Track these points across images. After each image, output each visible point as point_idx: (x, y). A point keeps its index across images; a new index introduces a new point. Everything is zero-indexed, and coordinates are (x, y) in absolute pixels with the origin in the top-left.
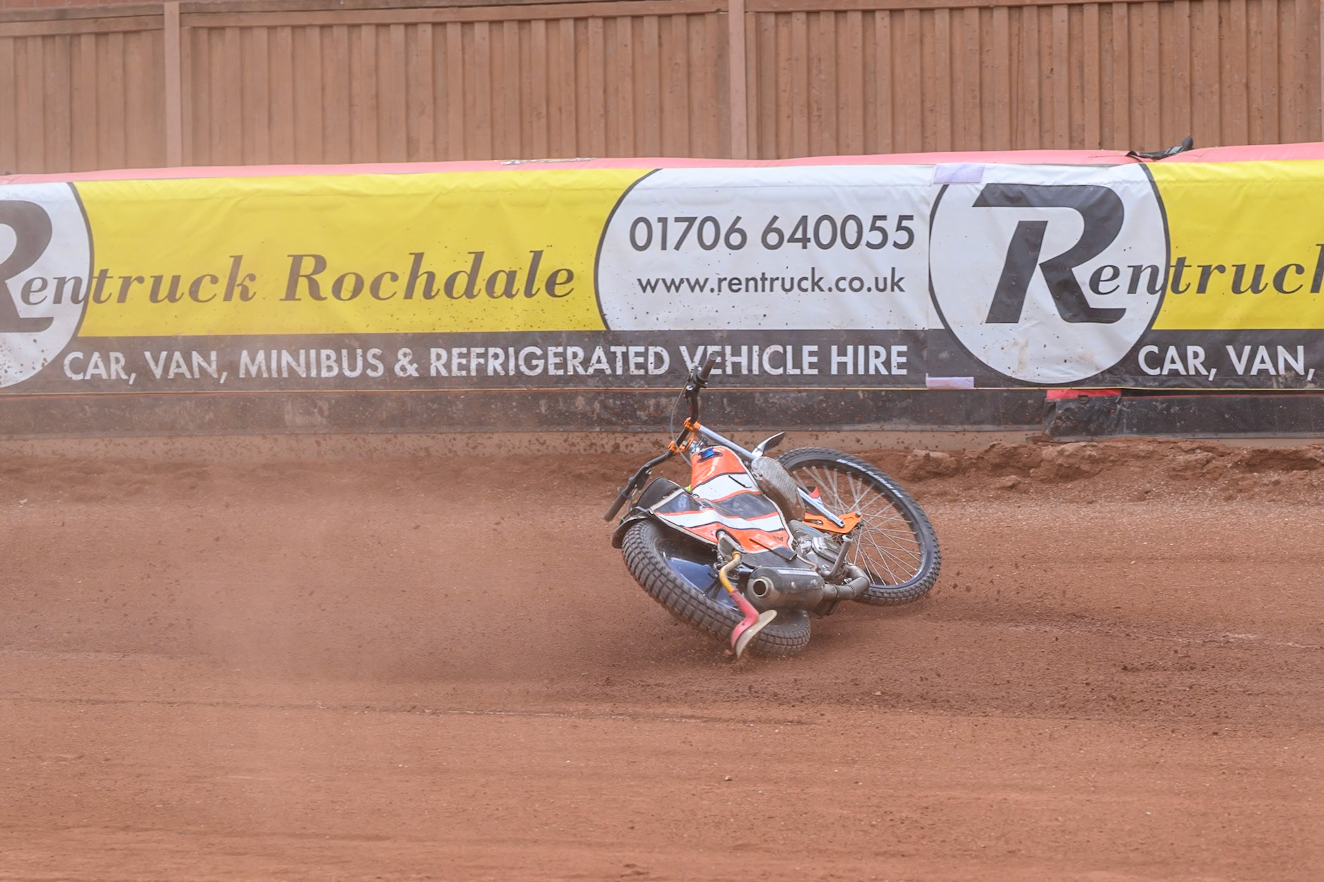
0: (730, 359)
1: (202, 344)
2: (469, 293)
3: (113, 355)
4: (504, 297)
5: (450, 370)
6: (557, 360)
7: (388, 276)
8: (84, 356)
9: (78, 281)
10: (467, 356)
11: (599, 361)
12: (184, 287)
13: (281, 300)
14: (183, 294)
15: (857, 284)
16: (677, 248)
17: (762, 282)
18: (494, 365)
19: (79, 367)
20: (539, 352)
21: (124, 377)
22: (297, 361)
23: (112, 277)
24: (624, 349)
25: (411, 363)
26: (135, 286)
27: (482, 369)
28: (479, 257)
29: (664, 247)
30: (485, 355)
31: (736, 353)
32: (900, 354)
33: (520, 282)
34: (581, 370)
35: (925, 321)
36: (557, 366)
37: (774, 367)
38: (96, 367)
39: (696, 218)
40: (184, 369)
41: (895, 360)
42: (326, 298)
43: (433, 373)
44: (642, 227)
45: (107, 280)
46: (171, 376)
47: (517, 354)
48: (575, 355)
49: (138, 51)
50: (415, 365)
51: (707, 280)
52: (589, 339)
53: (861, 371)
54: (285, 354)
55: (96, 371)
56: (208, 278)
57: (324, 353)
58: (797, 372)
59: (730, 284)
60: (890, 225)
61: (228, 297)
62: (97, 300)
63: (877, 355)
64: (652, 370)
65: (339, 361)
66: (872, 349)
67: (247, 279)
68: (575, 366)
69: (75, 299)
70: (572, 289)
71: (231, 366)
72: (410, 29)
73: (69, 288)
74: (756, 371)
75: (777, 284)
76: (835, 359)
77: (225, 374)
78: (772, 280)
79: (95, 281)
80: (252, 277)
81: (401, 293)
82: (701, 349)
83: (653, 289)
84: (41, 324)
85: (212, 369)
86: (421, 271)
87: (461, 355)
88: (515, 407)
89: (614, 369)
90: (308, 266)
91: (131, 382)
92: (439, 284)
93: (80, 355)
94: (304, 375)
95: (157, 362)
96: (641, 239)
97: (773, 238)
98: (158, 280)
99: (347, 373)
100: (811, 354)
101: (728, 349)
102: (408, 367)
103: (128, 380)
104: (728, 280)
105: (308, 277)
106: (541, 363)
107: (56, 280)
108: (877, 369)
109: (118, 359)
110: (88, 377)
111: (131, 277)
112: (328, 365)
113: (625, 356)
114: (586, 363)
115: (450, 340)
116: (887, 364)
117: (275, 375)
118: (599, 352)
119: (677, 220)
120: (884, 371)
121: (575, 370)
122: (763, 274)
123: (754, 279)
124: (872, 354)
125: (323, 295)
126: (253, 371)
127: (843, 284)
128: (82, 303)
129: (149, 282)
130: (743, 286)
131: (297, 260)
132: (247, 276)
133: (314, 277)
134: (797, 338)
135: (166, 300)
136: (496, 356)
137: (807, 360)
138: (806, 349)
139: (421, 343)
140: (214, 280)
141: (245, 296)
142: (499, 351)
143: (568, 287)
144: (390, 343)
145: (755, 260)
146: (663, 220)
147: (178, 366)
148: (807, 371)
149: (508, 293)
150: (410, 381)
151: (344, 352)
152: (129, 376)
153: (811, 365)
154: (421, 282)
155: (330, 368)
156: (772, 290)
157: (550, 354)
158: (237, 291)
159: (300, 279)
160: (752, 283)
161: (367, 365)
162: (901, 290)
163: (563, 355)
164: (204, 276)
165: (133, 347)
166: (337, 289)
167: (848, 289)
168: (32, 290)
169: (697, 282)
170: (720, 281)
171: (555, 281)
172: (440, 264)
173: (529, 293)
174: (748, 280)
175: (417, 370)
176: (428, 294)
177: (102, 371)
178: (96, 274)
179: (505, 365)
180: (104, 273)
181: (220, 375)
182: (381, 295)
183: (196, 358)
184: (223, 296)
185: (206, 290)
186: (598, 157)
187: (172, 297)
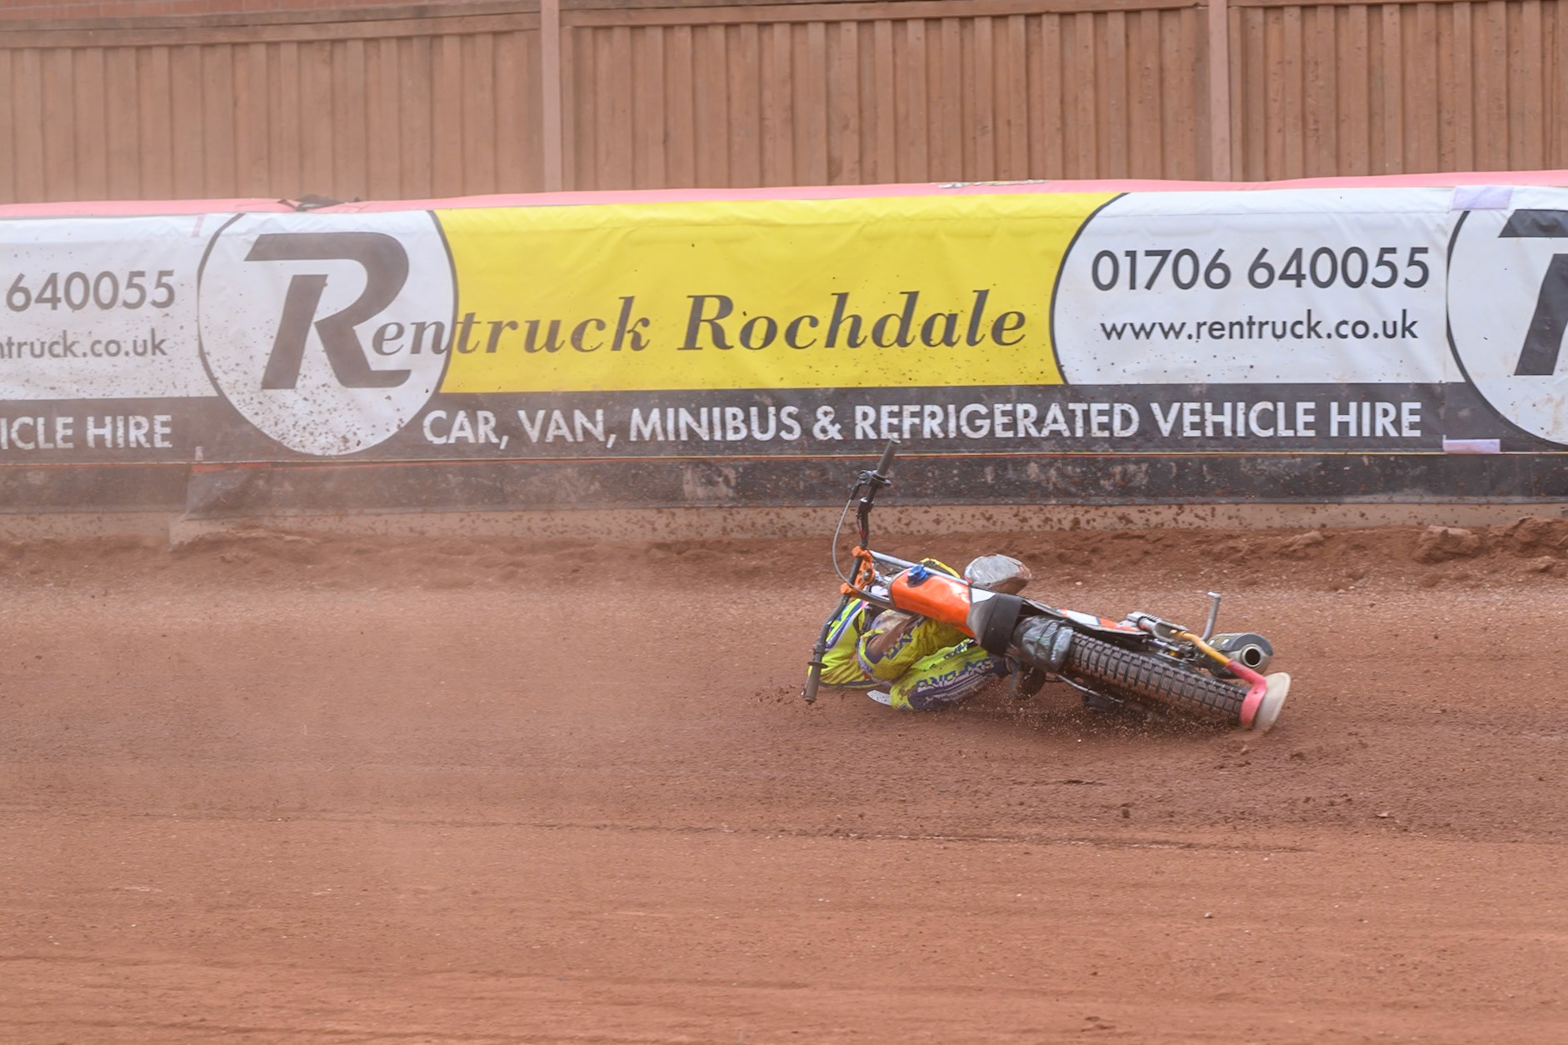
0: (1211, 418)
1: (587, 401)
2: (902, 341)
3: (481, 414)
4: (943, 345)
5: (878, 432)
6: (1006, 420)
7: (806, 321)
8: (448, 415)
9: (440, 327)
10: (899, 415)
11: (1055, 421)
12: (564, 335)
13: (679, 349)
14: (563, 342)
15: (1361, 329)
16: (1149, 287)
17: (1250, 327)
18: (931, 426)
19: (441, 428)
20: (983, 410)
21: (494, 440)
22: (699, 422)
23: (479, 323)
24: (1084, 406)
25: (833, 423)
26: (507, 333)
27: (916, 430)
28: (912, 297)
29: (1133, 287)
30: (920, 414)
31: (1218, 410)
32: (1412, 412)
33: (961, 329)
34: (1033, 432)
35: (1442, 372)
36: (1006, 427)
37: (1263, 427)
38: (462, 428)
39: (1170, 251)
40: (565, 431)
41: (1407, 419)
42: (732, 347)
43: (859, 436)
44: (1106, 263)
45: (474, 325)
46: (550, 438)
47: (958, 412)
48: (1027, 414)
49: (510, 53)
50: (838, 426)
51: (1183, 324)
52: (1041, 395)
53: (1366, 432)
54: (683, 414)
55: (462, 434)
56: (593, 323)
57: (730, 411)
58: (1291, 433)
59: (1211, 330)
60: (1400, 259)
61: (617, 346)
62: (463, 348)
63: (1386, 413)
64: (1118, 432)
65: (747, 421)
66: (1380, 406)
67: (640, 324)
68: (1025, 426)
69: (436, 348)
70: (1024, 336)
71: (619, 428)
72: (832, 28)
73: (429, 335)
74: (1241, 433)
75: (1267, 329)
76: (1335, 418)
77: (613, 437)
78: (1261, 325)
79: (459, 327)
80: (645, 322)
81: (822, 341)
82: (1176, 406)
83: (1119, 335)
84: (397, 377)
85: (598, 431)
86: (845, 314)
87: (891, 414)
88: (955, 476)
89: (1072, 430)
90: (711, 309)
91: (503, 446)
92: (866, 330)
93: (442, 414)
94: (706, 438)
95: (532, 421)
96: (1105, 276)
97: (1261, 275)
98: (534, 326)
99: (758, 435)
100: (1307, 412)
101: (1208, 407)
102: (829, 428)
103: (499, 444)
104: (1208, 324)
105: (711, 321)
106: (986, 423)
107: (414, 326)
108: (1385, 430)
109: (486, 419)
110: (452, 441)
111: (501, 323)
112: (734, 426)
113: (1086, 414)
114: (1039, 422)
115: (877, 396)
116: (1397, 423)
117: (672, 438)
118: (1055, 410)
119: (1149, 253)
120: (1393, 433)
121: (1027, 432)
122: (1250, 317)
123: (1239, 323)
124: (1379, 412)
125: (728, 343)
126: (647, 433)
127: (1344, 330)
128: (444, 354)
129: (524, 329)
130: (1226, 332)
131: (699, 302)
132: (640, 320)
133: (717, 321)
134: (1291, 393)
135: (544, 349)
136: (933, 415)
137: (1301, 419)
138: (1301, 406)
139: (844, 400)
140: (601, 325)
141: (637, 345)
142: (937, 409)
143: (1019, 333)
144: (807, 400)
145: (1240, 301)
146: (1132, 254)
147: (558, 428)
148: (1302, 432)
149: (948, 340)
150: (831, 444)
151: (754, 411)
152: (501, 440)
153: (1307, 426)
154: (845, 328)
155: (736, 430)
156: (1260, 336)
157: (997, 413)
158: (628, 338)
159: (702, 324)
160: (1236, 329)
161: (781, 426)
162: (1414, 336)
163: (1012, 414)
164: (588, 321)
165: (504, 405)
166: (746, 335)
167: (1351, 335)
168: (386, 337)
169: (1172, 327)
170: (1199, 325)
171: (1002, 326)
172: (868, 306)
173: (972, 341)
174: (1232, 325)
175: (840, 431)
176: (853, 342)
177: (468, 433)
178: (461, 318)
179: (944, 426)
180: (470, 318)
181: (607, 438)
182: (798, 343)
183: (579, 418)
184: (611, 344)
185: (591, 337)
186: (1055, 178)
187: (551, 345)
